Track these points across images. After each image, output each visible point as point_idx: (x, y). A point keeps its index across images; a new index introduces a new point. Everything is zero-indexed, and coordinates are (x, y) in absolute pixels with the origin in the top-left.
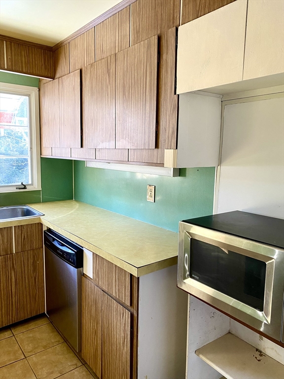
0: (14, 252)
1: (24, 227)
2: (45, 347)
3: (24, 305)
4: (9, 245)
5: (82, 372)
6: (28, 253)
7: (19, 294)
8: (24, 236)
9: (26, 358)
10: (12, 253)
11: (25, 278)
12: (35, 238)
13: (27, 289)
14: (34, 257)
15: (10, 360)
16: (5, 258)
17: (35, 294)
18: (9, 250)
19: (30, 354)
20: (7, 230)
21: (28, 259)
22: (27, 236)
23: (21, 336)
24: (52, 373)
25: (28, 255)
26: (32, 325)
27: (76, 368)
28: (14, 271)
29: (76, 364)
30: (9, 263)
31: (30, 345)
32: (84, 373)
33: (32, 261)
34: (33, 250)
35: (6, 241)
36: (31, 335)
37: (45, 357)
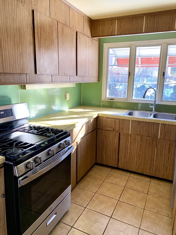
0: (159, 138)
1: (167, 126)
2: (160, 196)
3: (159, 169)
4: (156, 133)
5: (169, 221)
6: (166, 141)
7: (158, 162)
8: (166, 131)
9: (148, 194)
10: (157, 138)
11: (162, 154)
12: (172, 134)
13: (163, 162)
14: (170, 144)
15: (140, 190)
16: (153, 139)
17: (167, 167)
18: (156, 136)
19: (151, 194)
20: (157, 124)
21: (166, 145)
22: (168, 131)
23: (153, 184)
24: (154, 209)
25: (166, 143)
26: (162, 183)
27: (167, 216)
28: (157, 148)
29: (169, 215)
30: (155, 143)
31: (154, 190)
32: (169, 222)
33: (168, 147)
34: (170, 140)
35: (155, 130)
36: (158, 187)
37: (156, 200)
